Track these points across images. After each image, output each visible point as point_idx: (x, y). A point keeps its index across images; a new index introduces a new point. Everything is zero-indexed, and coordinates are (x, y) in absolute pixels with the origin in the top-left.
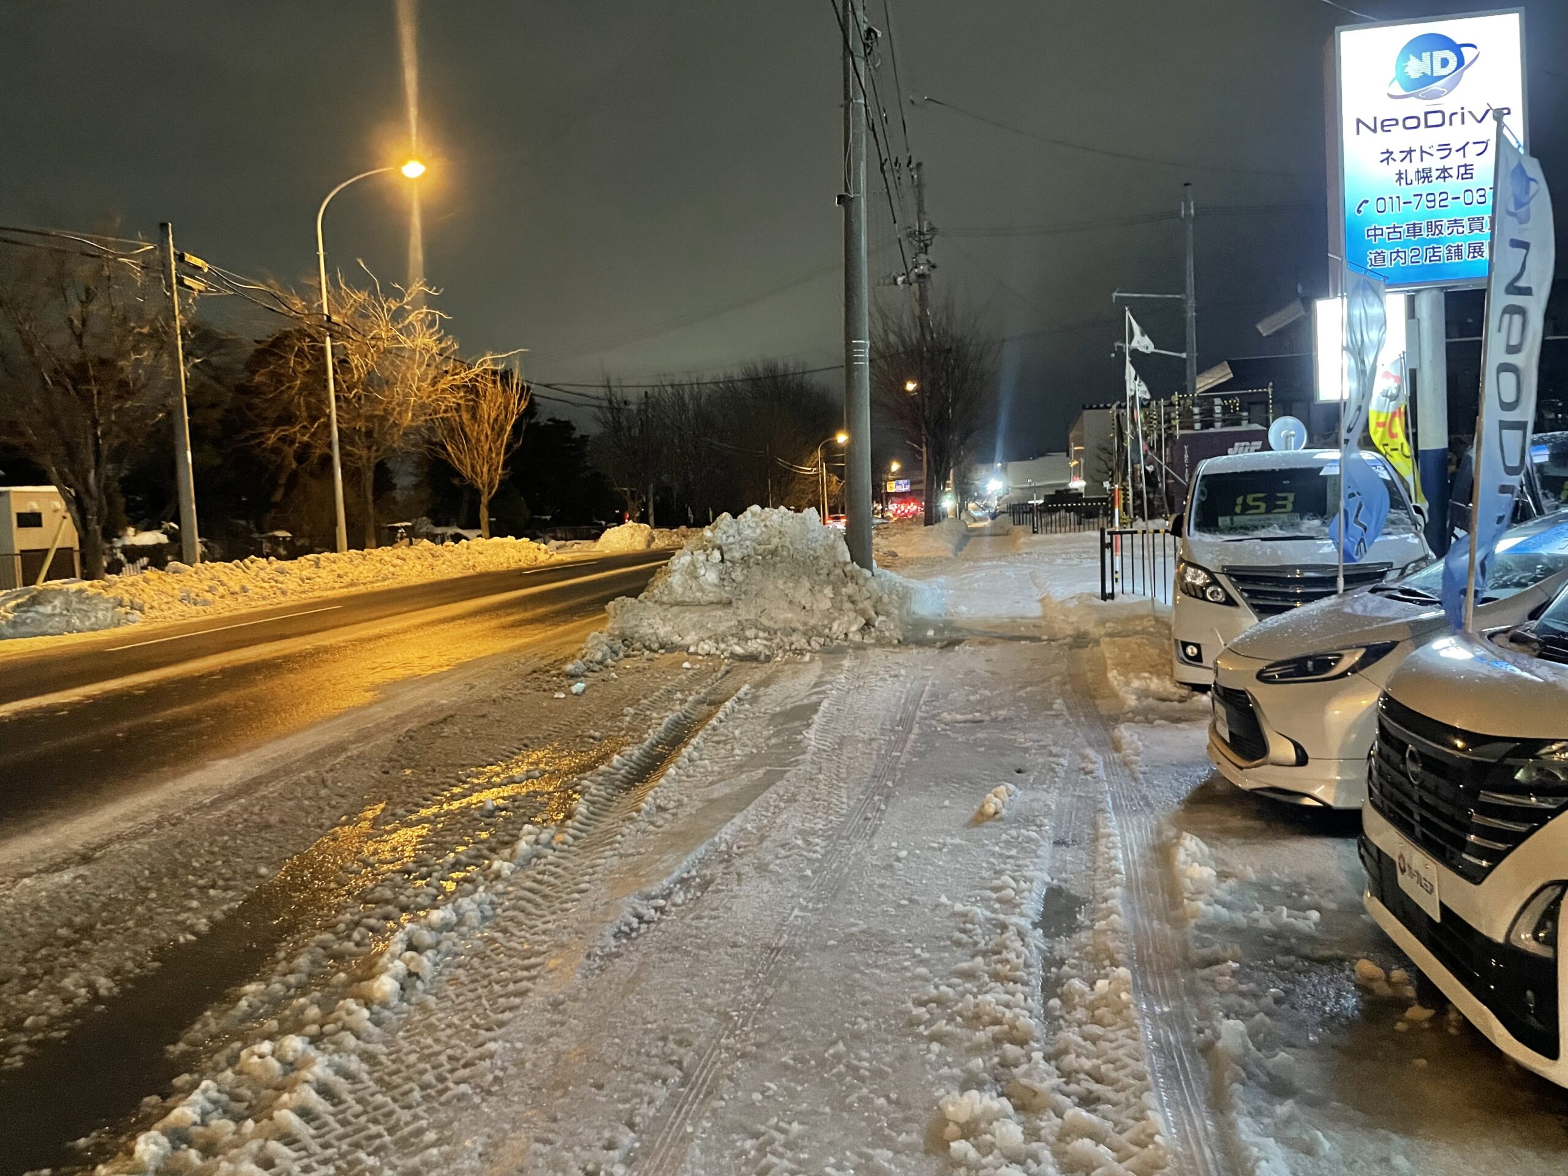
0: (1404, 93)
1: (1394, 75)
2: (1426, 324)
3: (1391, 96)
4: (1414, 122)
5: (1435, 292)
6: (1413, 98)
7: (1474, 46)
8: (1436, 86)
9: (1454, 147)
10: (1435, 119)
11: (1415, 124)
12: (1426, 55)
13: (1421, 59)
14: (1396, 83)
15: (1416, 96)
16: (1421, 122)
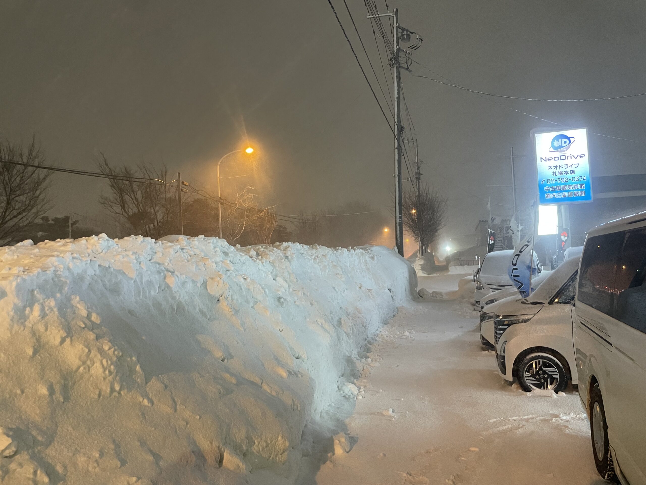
0: (554, 150)
1: (551, 146)
2: (563, 214)
3: (550, 151)
4: (557, 159)
5: (565, 205)
6: (556, 152)
7: (574, 138)
8: (563, 149)
9: (569, 166)
10: (563, 158)
12: (560, 140)
13: (558, 141)
14: (551, 148)
15: (557, 151)
16: (559, 158)
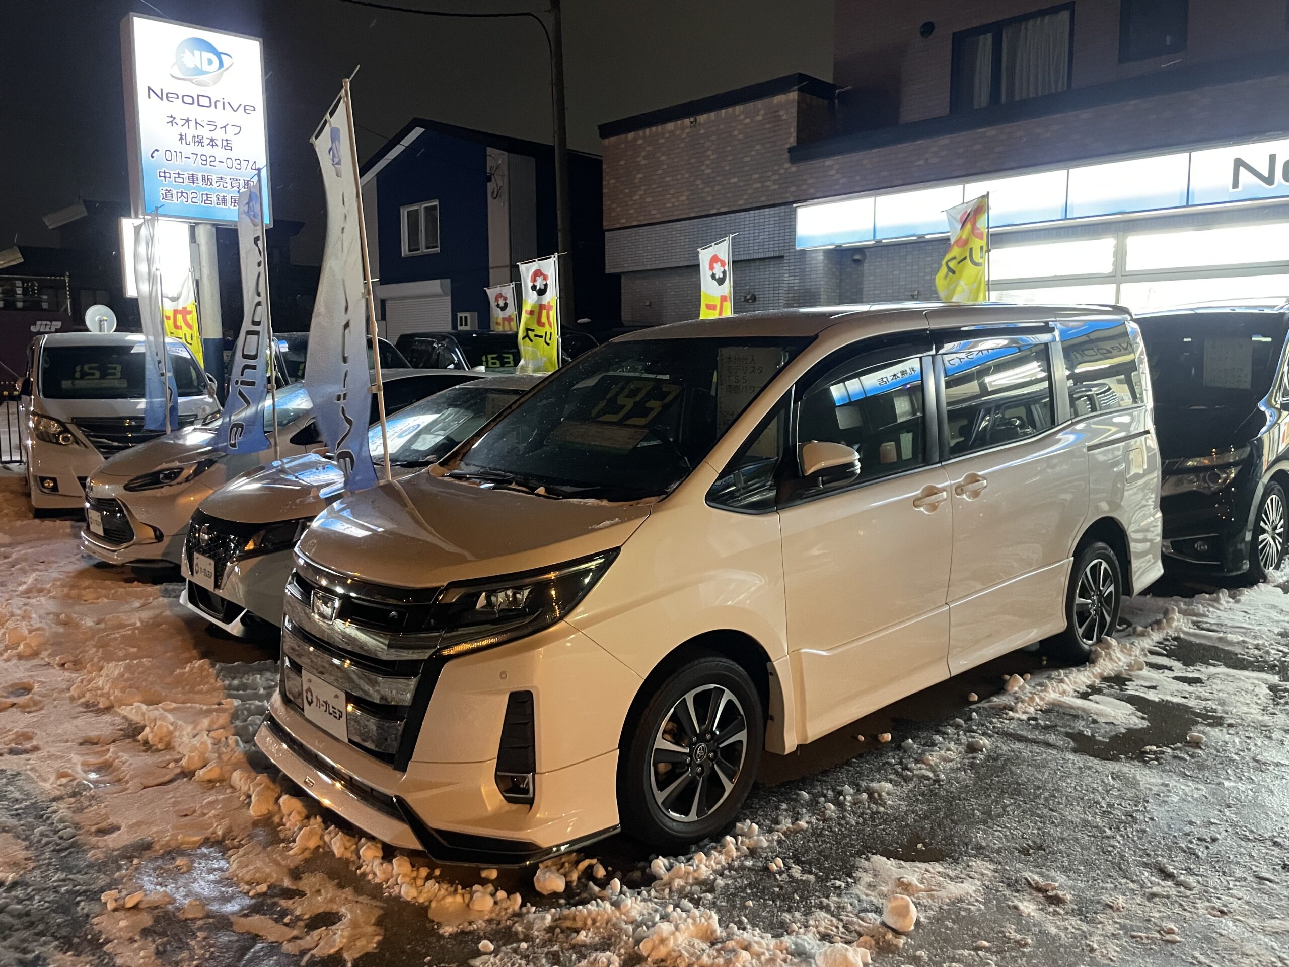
1: (174, 60)
2: (204, 248)
3: (172, 76)
4: (189, 100)
5: (209, 227)
6: (188, 82)
7: (230, 57)
8: (205, 78)
9: (220, 124)
10: (204, 101)
11: (191, 101)
12: (197, 53)
13: (193, 54)
14: (176, 67)
15: (191, 80)
16: (196, 100)
